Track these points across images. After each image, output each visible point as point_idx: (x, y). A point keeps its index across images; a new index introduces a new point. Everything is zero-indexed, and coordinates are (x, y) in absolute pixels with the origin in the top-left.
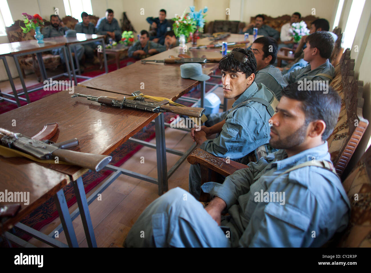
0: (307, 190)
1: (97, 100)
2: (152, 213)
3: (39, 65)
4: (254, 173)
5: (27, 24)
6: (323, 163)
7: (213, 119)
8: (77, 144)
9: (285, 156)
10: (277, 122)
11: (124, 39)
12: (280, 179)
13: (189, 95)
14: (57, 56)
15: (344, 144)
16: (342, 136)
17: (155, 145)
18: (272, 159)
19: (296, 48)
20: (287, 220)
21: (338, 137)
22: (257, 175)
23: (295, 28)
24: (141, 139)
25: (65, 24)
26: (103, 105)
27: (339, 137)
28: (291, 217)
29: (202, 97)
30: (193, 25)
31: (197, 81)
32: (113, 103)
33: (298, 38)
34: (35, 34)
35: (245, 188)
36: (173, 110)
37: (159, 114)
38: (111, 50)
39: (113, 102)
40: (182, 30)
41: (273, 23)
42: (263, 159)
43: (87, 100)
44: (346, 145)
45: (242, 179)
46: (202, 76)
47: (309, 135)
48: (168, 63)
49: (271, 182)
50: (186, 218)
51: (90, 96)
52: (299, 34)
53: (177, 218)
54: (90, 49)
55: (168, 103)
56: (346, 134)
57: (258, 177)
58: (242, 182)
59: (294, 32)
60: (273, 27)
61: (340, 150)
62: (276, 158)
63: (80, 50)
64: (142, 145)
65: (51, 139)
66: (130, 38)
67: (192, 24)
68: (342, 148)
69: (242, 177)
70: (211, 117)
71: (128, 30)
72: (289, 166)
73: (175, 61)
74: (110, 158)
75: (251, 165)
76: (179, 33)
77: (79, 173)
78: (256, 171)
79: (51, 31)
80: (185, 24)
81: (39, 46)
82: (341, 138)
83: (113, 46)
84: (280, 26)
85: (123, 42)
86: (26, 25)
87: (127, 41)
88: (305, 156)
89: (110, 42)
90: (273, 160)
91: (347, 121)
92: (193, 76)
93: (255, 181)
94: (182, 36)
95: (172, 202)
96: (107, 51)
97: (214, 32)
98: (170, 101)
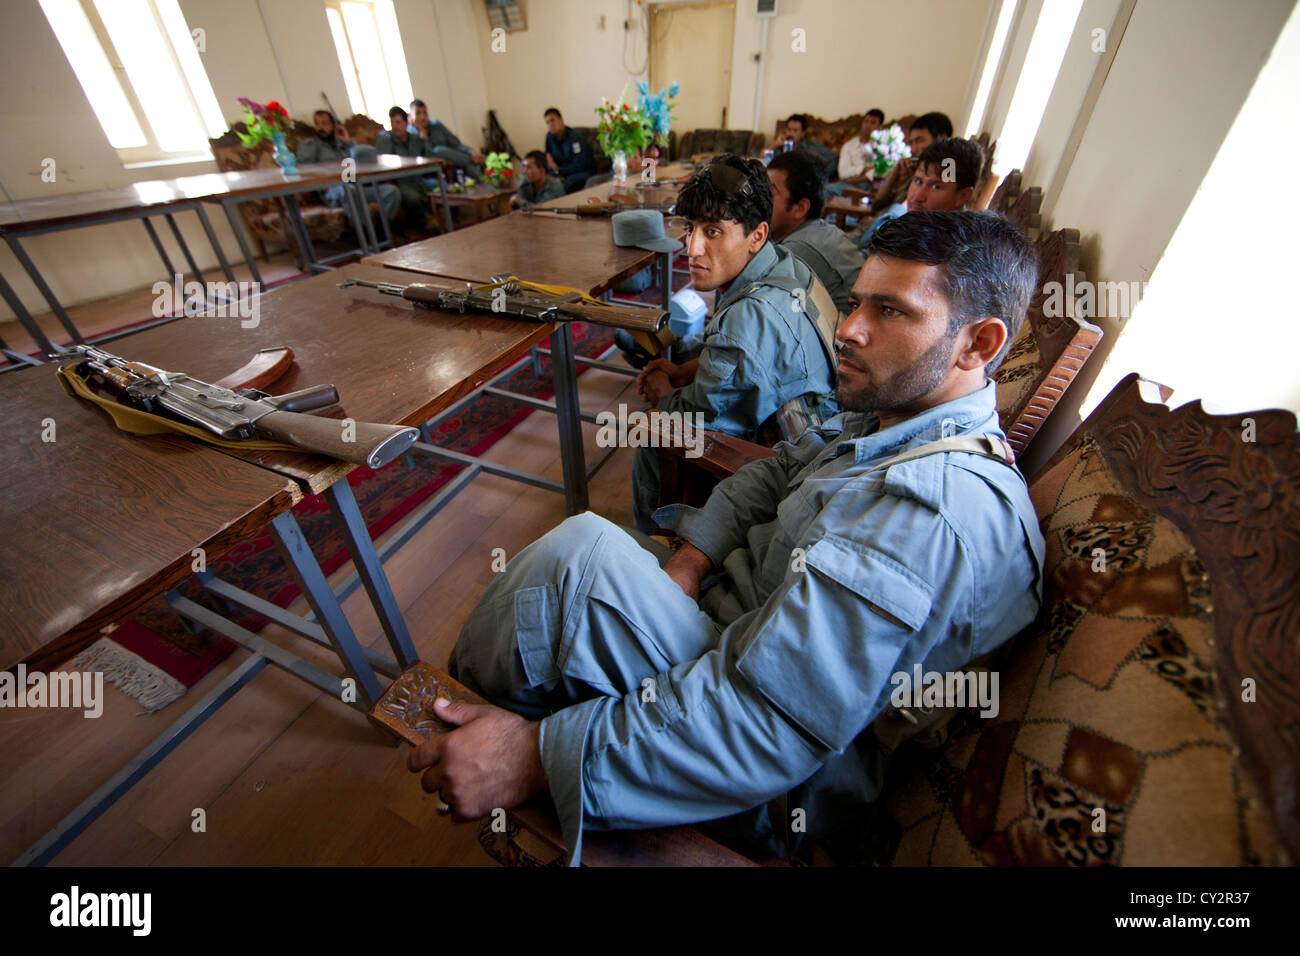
0: (938, 517)
1: (401, 293)
2: (515, 587)
3: (293, 230)
4: (788, 469)
5: (251, 126)
6: (986, 444)
7: (689, 347)
8: (334, 398)
9: (873, 423)
10: (862, 334)
11: (492, 170)
12: (858, 484)
13: (638, 297)
14: (336, 211)
15: (1025, 392)
16: (1021, 372)
17: (554, 406)
18: (835, 433)
19: (876, 190)
20: (866, 594)
21: (1007, 375)
22: (796, 473)
23: (879, 142)
24: (530, 394)
25: (352, 134)
26: (419, 307)
27: (1011, 376)
28: (880, 585)
29: (665, 302)
30: (645, 127)
31: (651, 251)
32: (440, 300)
33: (882, 166)
34: (274, 151)
35: (760, 510)
36: (589, 315)
37: (558, 325)
38: (463, 196)
39: (440, 296)
40: (618, 139)
41: (827, 136)
42: (811, 432)
43: (378, 294)
44: (1031, 393)
45: (754, 489)
46: (663, 241)
47: (957, 364)
48: (585, 214)
49: (833, 494)
50: (610, 599)
51: (386, 285)
52: (887, 157)
53: (584, 602)
54: (413, 194)
55: (580, 300)
56: (1032, 368)
57: (798, 481)
58: (756, 496)
59: (875, 151)
60: (826, 144)
61: (1013, 410)
62: (846, 429)
63: (390, 195)
64: (531, 408)
65: (268, 387)
66: (506, 168)
67: (642, 123)
68: (1017, 405)
69: (754, 484)
70: (683, 343)
71: (499, 151)
72: (887, 451)
73: (603, 209)
74: (414, 433)
75: (780, 450)
76: (611, 146)
77: (328, 474)
78: (795, 465)
79: (318, 151)
80: (625, 122)
81: (286, 180)
82: (1015, 377)
83: (465, 187)
84: (840, 141)
85: (490, 178)
86: (250, 130)
87: (498, 177)
88: (935, 423)
89: (460, 179)
90: (837, 435)
91: (1031, 335)
92: (643, 241)
93: (792, 489)
94: (620, 154)
95: (570, 556)
96: (450, 199)
97: (693, 151)
98: (586, 296)
